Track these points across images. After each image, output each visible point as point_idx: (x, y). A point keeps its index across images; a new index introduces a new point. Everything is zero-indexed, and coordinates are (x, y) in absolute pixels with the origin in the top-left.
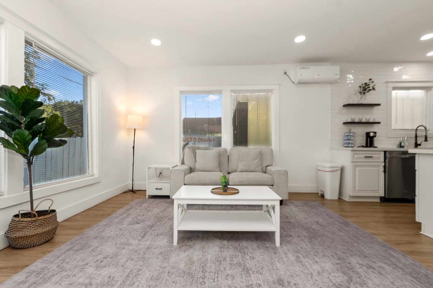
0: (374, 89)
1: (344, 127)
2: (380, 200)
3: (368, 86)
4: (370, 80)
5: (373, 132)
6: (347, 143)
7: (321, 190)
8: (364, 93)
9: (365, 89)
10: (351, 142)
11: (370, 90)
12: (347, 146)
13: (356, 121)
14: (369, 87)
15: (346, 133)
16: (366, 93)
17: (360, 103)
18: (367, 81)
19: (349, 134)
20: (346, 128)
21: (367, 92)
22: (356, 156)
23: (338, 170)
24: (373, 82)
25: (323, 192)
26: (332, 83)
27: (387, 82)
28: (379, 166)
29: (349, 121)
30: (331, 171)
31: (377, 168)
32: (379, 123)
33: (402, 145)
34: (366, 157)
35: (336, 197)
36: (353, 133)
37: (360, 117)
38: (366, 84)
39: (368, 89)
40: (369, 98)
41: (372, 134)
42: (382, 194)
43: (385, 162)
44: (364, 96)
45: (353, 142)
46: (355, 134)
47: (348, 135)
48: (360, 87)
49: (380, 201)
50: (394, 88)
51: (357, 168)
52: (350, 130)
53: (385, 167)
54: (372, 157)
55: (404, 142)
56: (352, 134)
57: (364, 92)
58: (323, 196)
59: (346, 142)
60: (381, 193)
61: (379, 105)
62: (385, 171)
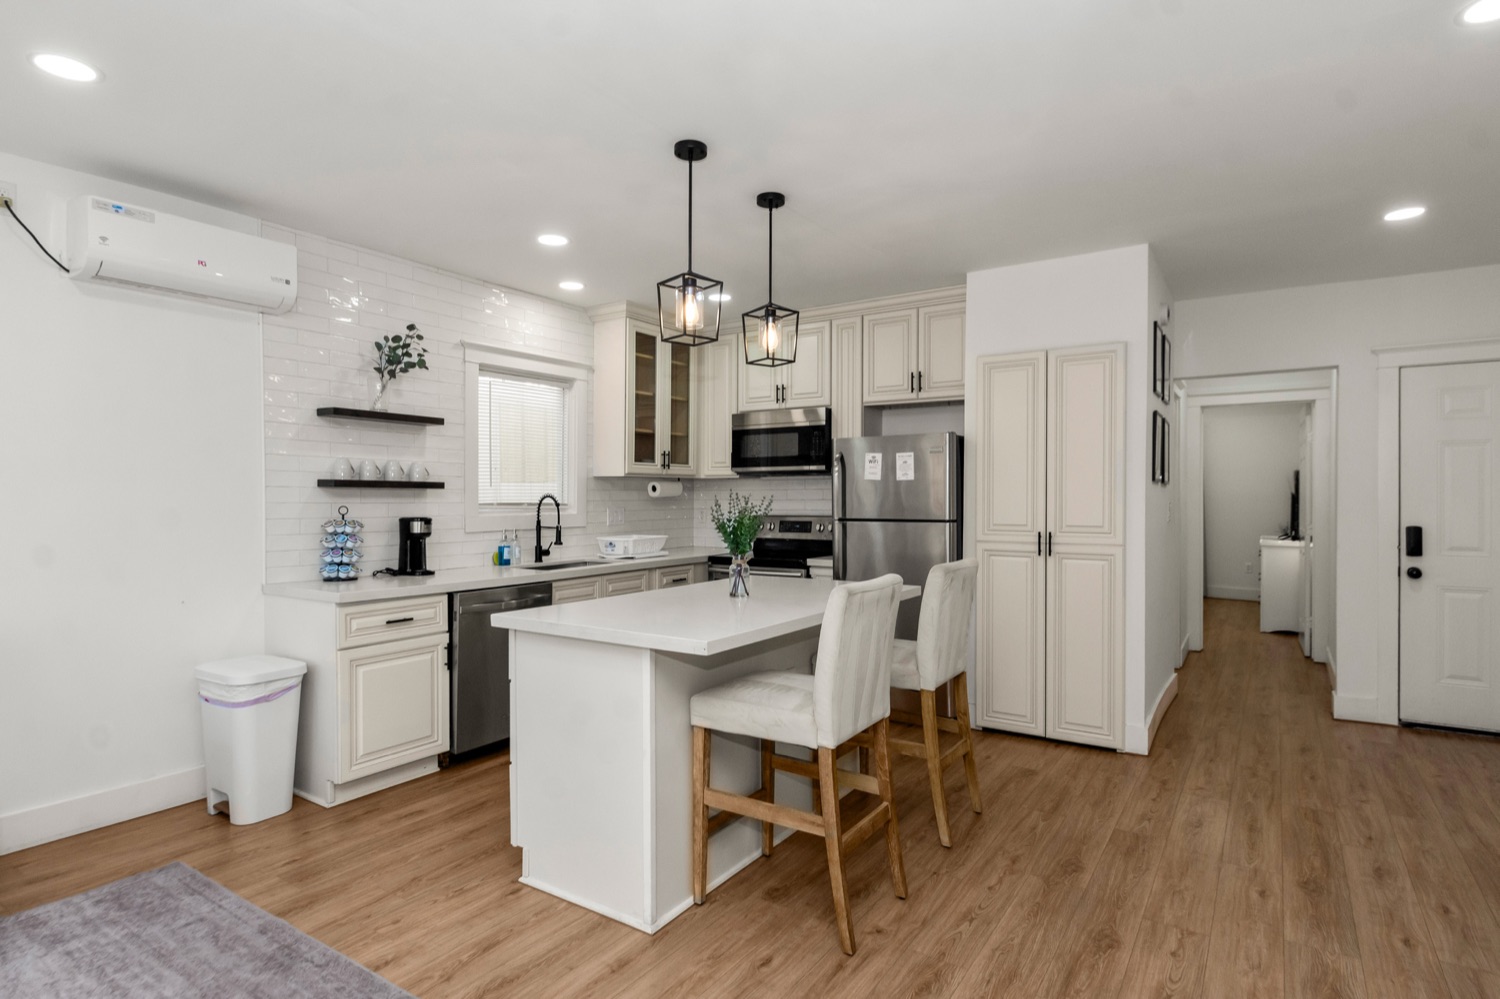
0: (422, 364)
1: (323, 495)
2: (440, 764)
3: (405, 350)
4: (411, 327)
5: (422, 519)
6: (332, 563)
7: (217, 788)
8: (392, 374)
9: (396, 358)
10: (345, 559)
11: (412, 365)
12: (333, 575)
13: (368, 475)
14: (408, 355)
15: (329, 523)
16: (399, 374)
17: (379, 407)
18: (403, 332)
19: (340, 530)
20: (328, 505)
21: (402, 370)
22: (355, 624)
23: (289, 688)
24: (420, 337)
25: (225, 794)
26: (266, 309)
27: (464, 345)
28: (432, 649)
29: (342, 475)
30: (257, 701)
31: (428, 656)
32: (441, 486)
33: (506, 556)
34: (388, 622)
35: (281, 804)
36: (354, 523)
37: (381, 459)
38: (397, 339)
39: (406, 359)
40: (408, 394)
41: (417, 528)
42: (444, 746)
43: (450, 630)
44: (392, 384)
45: (355, 559)
46: (362, 526)
47: (335, 534)
48: (379, 346)
49: (438, 769)
50: (485, 369)
51: (361, 670)
52: (343, 511)
53: (450, 648)
54: (412, 619)
55: (509, 547)
56: (348, 530)
57: (390, 368)
58: (223, 813)
59: (328, 559)
60: (440, 742)
61: (439, 421)
62: (450, 665)
